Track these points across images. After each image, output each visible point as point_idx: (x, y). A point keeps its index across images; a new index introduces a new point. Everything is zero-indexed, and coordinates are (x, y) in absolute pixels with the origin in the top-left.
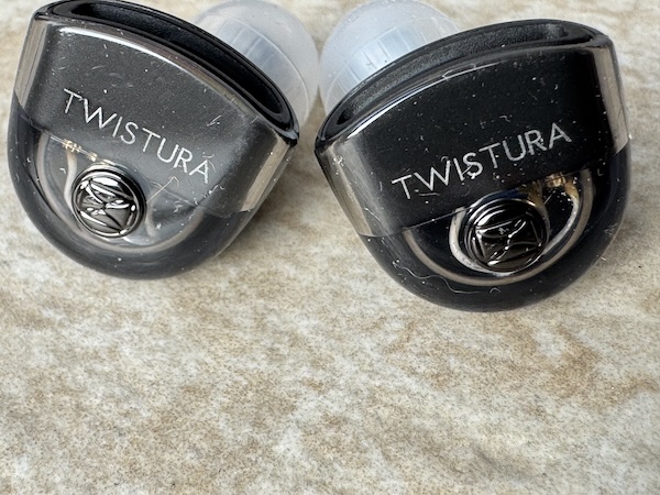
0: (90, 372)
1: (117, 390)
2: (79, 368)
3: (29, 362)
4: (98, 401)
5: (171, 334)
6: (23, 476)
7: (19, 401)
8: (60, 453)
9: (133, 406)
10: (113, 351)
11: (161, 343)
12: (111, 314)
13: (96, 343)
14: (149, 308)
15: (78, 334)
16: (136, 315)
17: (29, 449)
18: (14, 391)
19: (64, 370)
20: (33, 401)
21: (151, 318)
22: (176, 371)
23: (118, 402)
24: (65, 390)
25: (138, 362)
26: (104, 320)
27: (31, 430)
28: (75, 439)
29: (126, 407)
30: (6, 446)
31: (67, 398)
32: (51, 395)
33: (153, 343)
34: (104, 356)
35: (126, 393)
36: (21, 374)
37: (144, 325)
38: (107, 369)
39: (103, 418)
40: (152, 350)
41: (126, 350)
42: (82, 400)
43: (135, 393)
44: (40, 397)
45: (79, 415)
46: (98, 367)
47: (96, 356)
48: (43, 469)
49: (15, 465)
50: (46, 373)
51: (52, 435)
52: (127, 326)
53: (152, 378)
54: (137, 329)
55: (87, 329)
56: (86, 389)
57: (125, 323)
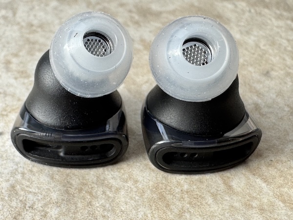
0: (104, 193)
1: (108, 205)
2: (101, 189)
3: (87, 176)
4: (98, 205)
5: (143, 196)
6: (53, 215)
7: (73, 188)
8: (71, 215)
9: (108, 215)
10: (118, 190)
11: (137, 198)
12: (127, 175)
13: (114, 183)
14: (142, 182)
15: (110, 176)
16: (136, 182)
17: (63, 206)
18: (74, 183)
19: (96, 186)
20: (77, 190)
21: (140, 186)
22: (134, 212)
23: (104, 210)
24: (90, 193)
25: (123, 200)
26: (123, 177)
27: (68, 201)
28: (80, 214)
29: (106, 214)
30: (56, 201)
31: (89, 197)
32: (84, 192)
33: (134, 196)
34: (113, 190)
35: (110, 208)
36: (81, 178)
37: (136, 187)
38: (110, 195)
39: (95, 212)
40: (131, 198)
41: (123, 192)
42: (93, 201)
43: (113, 211)
44: (80, 190)
45: (88, 206)
46: (108, 193)
47: (110, 188)
48: (61, 217)
49: (54, 210)
50: (89, 183)
51: (73, 207)
52: (130, 184)
53: (123, 209)
54: (132, 187)
55: (115, 176)
56: (97, 198)
57: (130, 182)
